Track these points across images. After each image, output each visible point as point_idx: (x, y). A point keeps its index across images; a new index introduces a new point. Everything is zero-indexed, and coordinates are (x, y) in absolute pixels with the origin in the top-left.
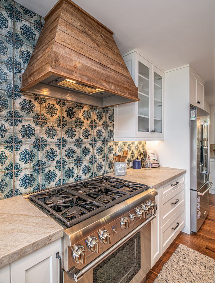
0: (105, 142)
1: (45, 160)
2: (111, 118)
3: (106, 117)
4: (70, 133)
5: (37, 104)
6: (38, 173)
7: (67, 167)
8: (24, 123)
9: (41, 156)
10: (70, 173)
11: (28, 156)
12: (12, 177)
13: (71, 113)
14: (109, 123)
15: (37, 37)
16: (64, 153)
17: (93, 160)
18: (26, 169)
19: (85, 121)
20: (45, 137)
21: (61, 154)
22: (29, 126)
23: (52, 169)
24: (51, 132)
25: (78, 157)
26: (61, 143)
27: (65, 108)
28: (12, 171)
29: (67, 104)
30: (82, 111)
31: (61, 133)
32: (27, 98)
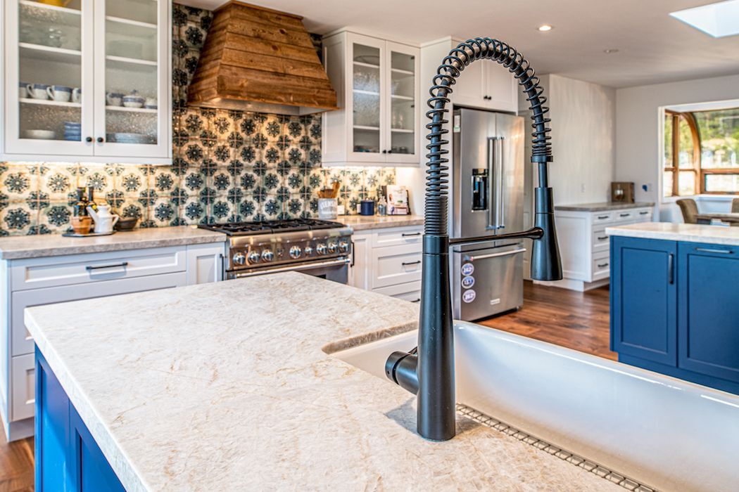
0: (305, 168)
1: (215, 188)
2: (317, 132)
3: (306, 130)
4: (248, 154)
5: (204, 119)
6: (206, 203)
7: (243, 200)
8: (192, 143)
9: (210, 182)
10: (247, 208)
11: (195, 182)
12: (177, 204)
13: (248, 127)
14: (312, 139)
15: (204, 38)
16: (239, 181)
17: (283, 195)
18: (193, 196)
19: (270, 138)
20: (215, 159)
21: (235, 182)
22: (196, 146)
23: (224, 200)
24: (222, 153)
25: (259, 188)
26: (235, 168)
27: (241, 121)
28: (178, 197)
29: (244, 115)
30: (266, 124)
31: (234, 154)
32: (194, 113)
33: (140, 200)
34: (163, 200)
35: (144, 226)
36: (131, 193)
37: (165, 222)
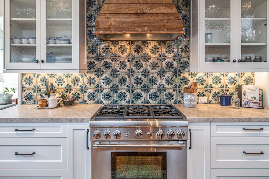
0: (177, 73)
1: (119, 84)
3: (177, 49)
4: (138, 65)
5: (113, 47)
6: (114, 93)
7: (135, 91)
10: (137, 96)
11: (107, 81)
12: (98, 93)
14: (182, 54)
16: (132, 80)
17: (161, 89)
18: (106, 89)
20: (118, 69)
21: (130, 81)
22: (108, 61)
23: (123, 91)
24: (123, 65)
25: (145, 85)
26: (130, 73)
27: (134, 46)
28: (99, 89)
29: (136, 43)
30: (150, 47)
31: (130, 65)
32: (107, 44)
33: (79, 90)
34: (91, 90)
35: (82, 103)
36: (75, 86)
37: (92, 102)
